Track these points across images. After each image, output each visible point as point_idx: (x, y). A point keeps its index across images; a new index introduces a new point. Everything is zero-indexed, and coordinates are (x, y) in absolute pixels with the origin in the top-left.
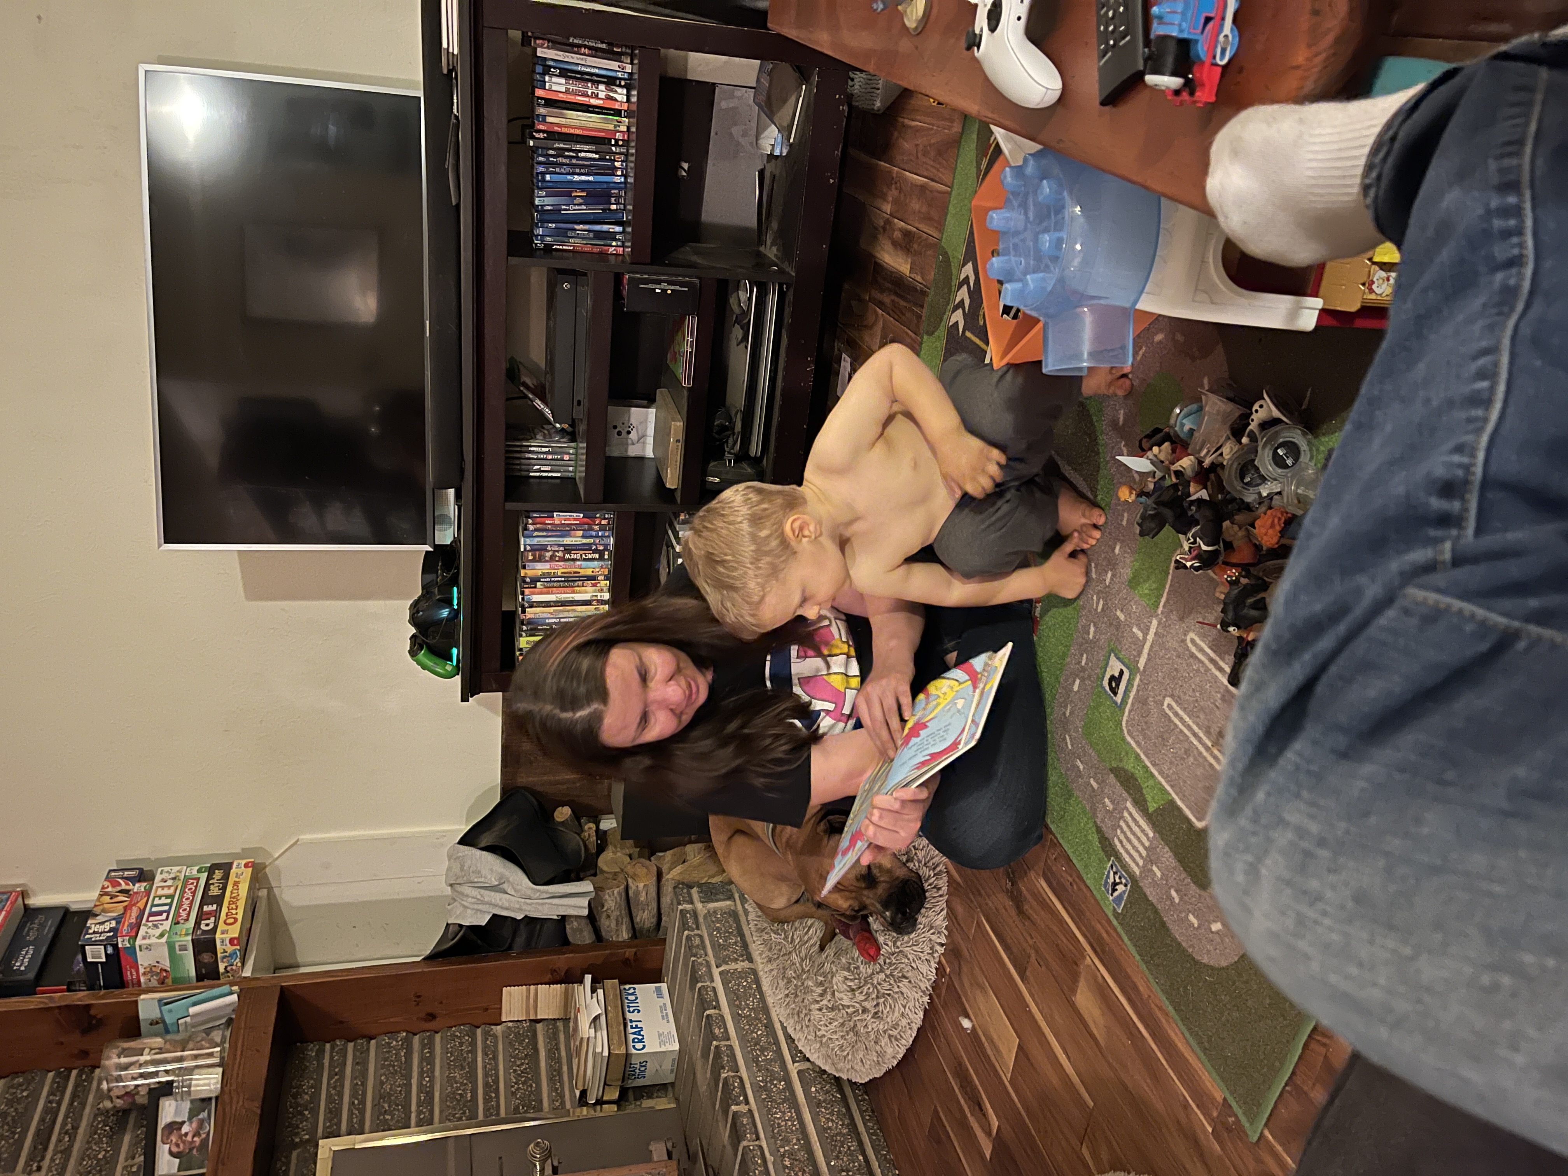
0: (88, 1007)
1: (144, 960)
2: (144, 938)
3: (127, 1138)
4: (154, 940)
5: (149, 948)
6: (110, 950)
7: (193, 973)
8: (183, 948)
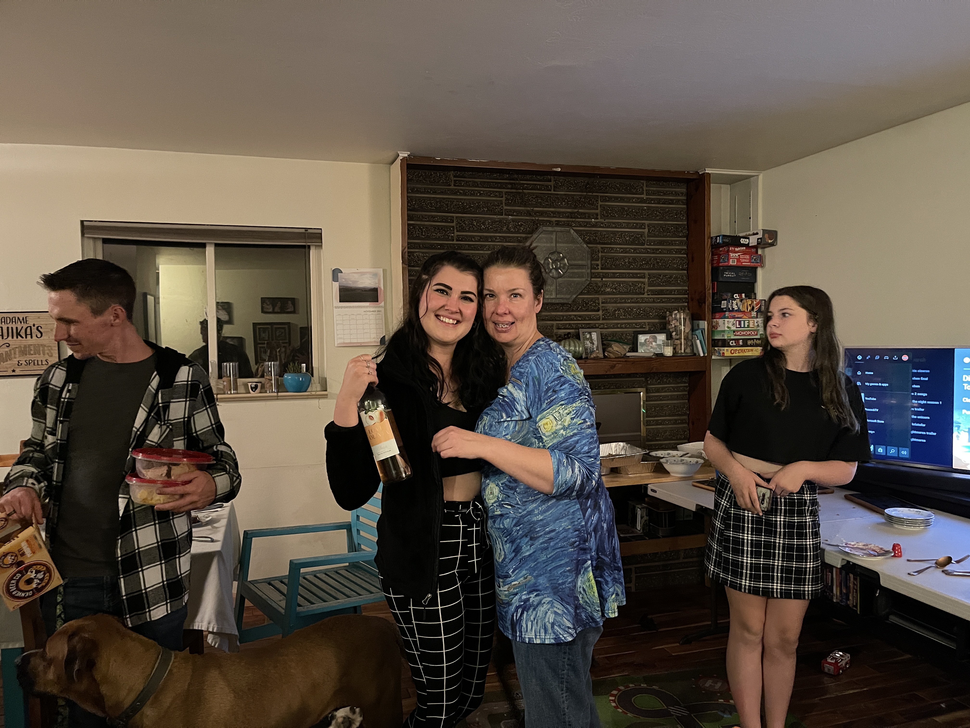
0: (705, 303)
1: (720, 321)
2: (728, 321)
3: (657, 321)
4: (726, 325)
5: (724, 323)
6: (725, 309)
7: (716, 338)
8: (723, 336)
